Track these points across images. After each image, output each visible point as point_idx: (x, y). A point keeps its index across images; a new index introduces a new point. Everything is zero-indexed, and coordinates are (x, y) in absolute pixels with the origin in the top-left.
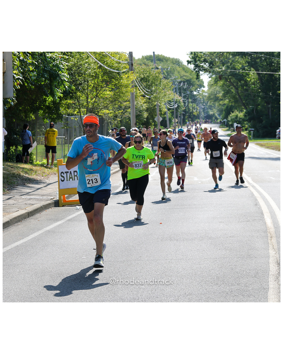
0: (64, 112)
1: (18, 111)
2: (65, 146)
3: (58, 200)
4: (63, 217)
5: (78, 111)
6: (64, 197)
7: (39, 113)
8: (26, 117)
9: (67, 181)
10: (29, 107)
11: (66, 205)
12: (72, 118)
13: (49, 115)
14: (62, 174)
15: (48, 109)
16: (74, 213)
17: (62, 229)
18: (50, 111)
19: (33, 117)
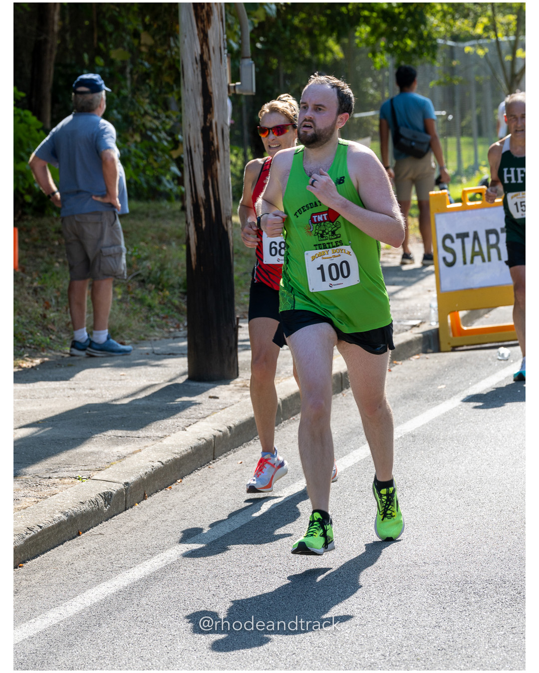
0: (442, 29)
1: (288, 33)
2: (446, 143)
3: (437, 330)
4: (456, 388)
5: (489, 24)
6: (456, 320)
7: (357, 34)
8: (314, 50)
9: (465, 263)
10: (326, 15)
11: (462, 346)
12: (468, 49)
13: (389, 40)
14: (448, 242)
15: (385, 21)
16: (493, 373)
17: (457, 428)
18: (395, 29)
19: (336, 48)
